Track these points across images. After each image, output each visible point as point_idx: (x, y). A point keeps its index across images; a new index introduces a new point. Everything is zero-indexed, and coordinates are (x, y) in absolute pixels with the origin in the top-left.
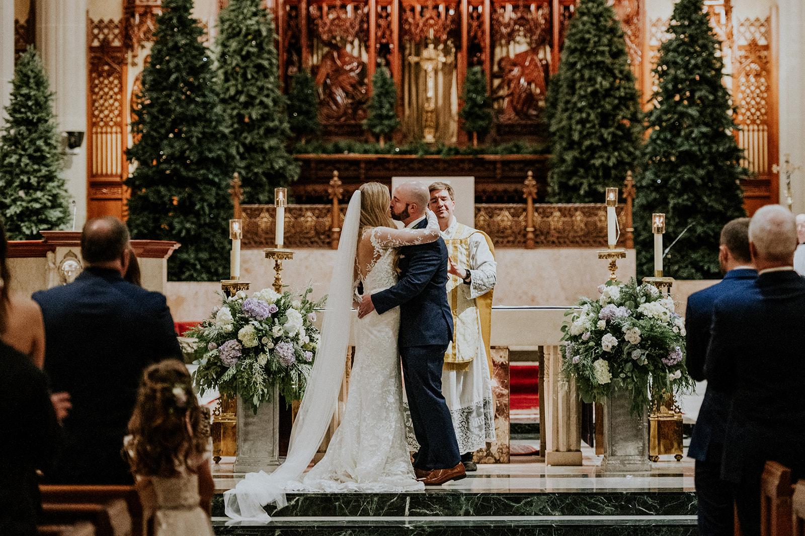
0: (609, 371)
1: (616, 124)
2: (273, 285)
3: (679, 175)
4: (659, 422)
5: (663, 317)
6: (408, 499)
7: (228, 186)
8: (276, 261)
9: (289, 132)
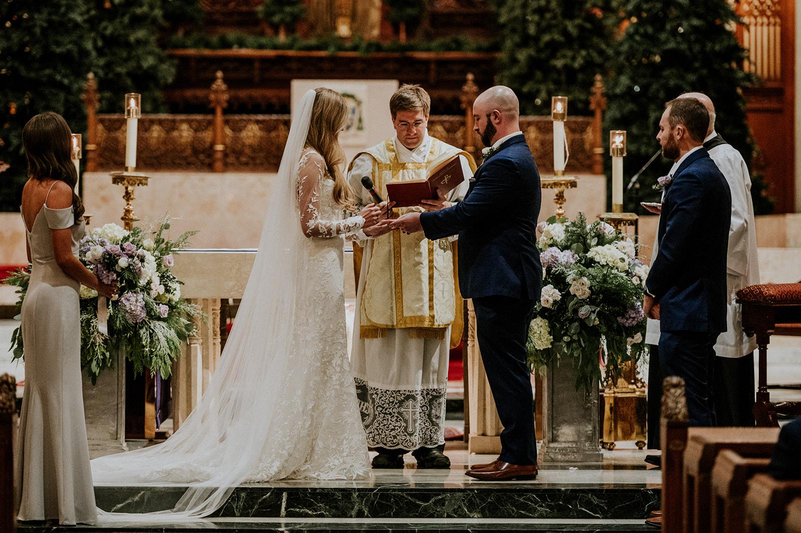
0: (550, 333)
1: (583, 14)
2: (122, 219)
3: (663, 81)
4: (615, 398)
5: (620, 264)
6: (285, 495)
7: (81, 90)
8: (127, 188)
9: (161, 21)
